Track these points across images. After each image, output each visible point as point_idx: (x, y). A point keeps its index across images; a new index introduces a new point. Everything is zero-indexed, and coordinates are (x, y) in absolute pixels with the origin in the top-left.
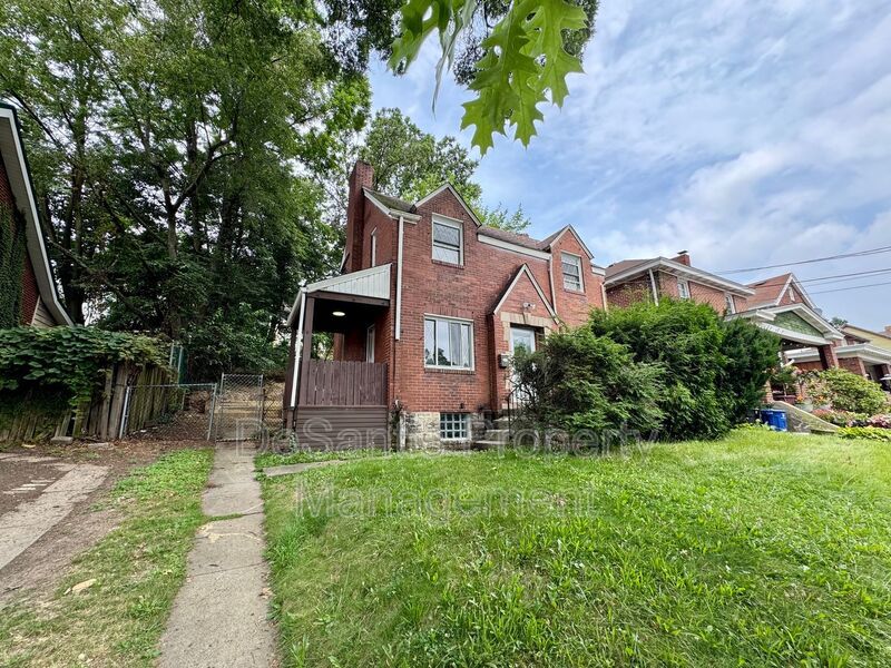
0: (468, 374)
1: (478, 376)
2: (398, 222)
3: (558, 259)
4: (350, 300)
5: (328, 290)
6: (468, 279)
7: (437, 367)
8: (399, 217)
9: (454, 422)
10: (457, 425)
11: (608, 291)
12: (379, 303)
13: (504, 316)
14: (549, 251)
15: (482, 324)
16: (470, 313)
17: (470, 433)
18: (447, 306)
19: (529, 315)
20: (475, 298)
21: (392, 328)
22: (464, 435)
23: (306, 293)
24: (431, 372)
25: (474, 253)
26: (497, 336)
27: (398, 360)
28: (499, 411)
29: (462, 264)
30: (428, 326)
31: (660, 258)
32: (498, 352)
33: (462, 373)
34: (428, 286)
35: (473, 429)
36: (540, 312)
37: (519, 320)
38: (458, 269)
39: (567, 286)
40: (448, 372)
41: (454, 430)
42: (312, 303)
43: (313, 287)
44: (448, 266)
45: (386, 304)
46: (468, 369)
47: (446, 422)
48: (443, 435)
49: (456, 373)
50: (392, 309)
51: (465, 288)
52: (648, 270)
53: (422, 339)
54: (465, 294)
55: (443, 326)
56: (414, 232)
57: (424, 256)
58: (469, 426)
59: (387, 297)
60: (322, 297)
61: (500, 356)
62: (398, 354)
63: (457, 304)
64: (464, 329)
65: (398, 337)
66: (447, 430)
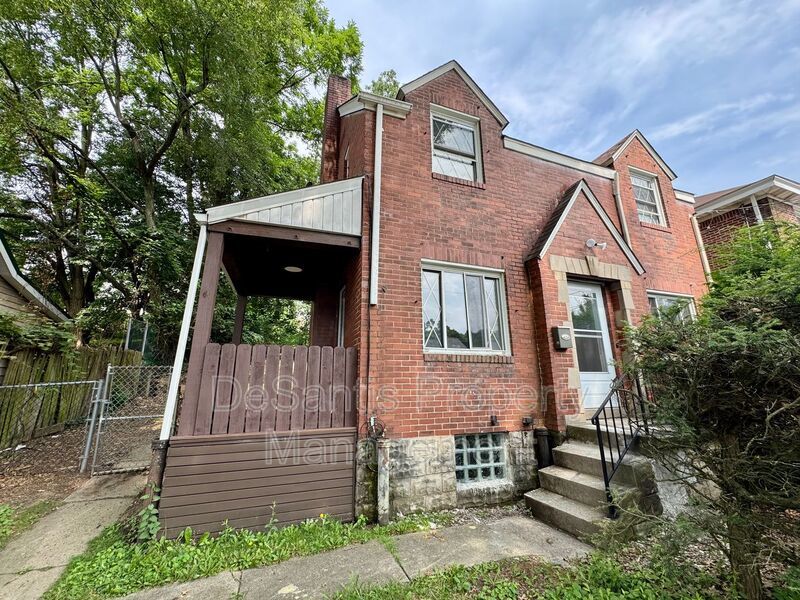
0: (500, 361)
1: (519, 366)
2: (375, 114)
3: (625, 178)
4: (289, 236)
5: (250, 218)
6: (490, 205)
7: (447, 351)
8: (376, 106)
9: (478, 449)
10: (485, 456)
11: (703, 226)
12: (342, 242)
13: (555, 264)
14: (611, 166)
15: (518, 277)
16: (497, 259)
17: (509, 471)
18: (458, 249)
19: (596, 260)
20: (504, 234)
21: (364, 284)
22: (498, 472)
23: (207, 225)
24: (437, 360)
25: (498, 165)
26: (547, 294)
27: (374, 341)
28: (561, 430)
29: (480, 180)
30: (429, 281)
31: (772, 178)
32: (550, 323)
33: (491, 360)
34: (427, 215)
35: (514, 464)
36: (612, 255)
37: (579, 268)
38: (473, 189)
39: (642, 219)
40: (465, 360)
41: (480, 465)
42: (218, 242)
43: (218, 214)
44: (458, 183)
45: (354, 244)
46: (499, 353)
47: (466, 450)
48: (460, 475)
49: (480, 360)
50: (364, 251)
51: (486, 219)
52: (748, 198)
53: (418, 302)
54: (489, 229)
55: (453, 281)
56: (401, 130)
57: (416, 168)
58: (505, 456)
59: (356, 232)
60: (235, 230)
61: (555, 331)
62: (375, 329)
63: (476, 244)
64: (489, 285)
65: (374, 300)
66: (467, 466)
